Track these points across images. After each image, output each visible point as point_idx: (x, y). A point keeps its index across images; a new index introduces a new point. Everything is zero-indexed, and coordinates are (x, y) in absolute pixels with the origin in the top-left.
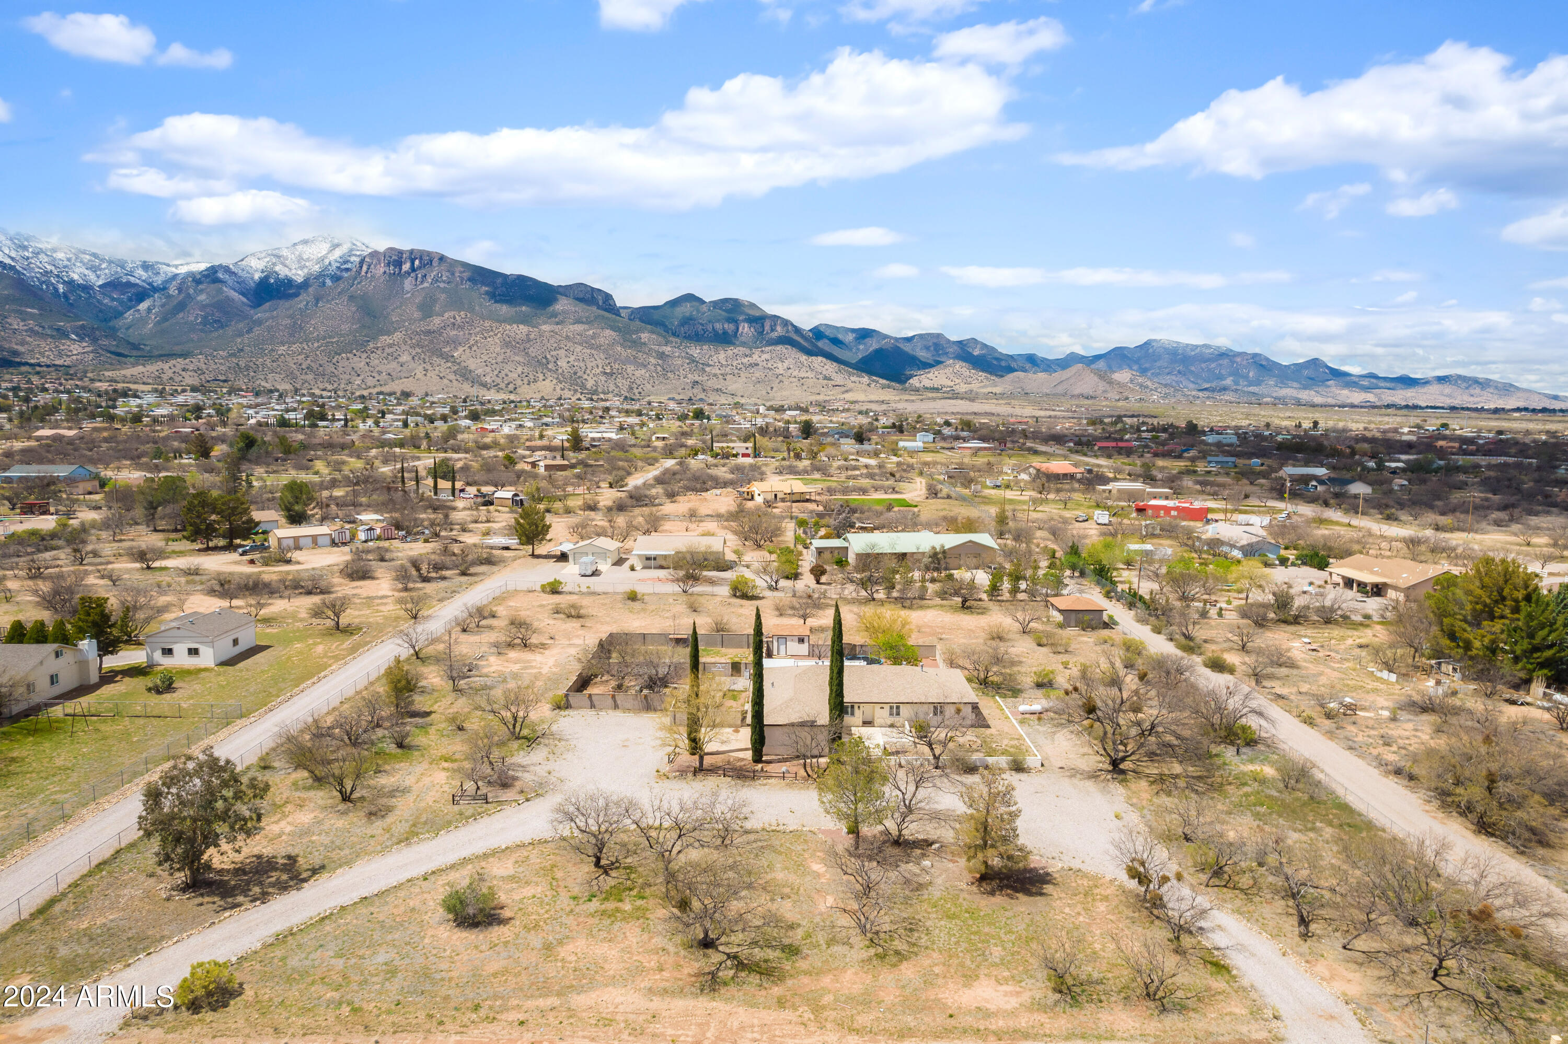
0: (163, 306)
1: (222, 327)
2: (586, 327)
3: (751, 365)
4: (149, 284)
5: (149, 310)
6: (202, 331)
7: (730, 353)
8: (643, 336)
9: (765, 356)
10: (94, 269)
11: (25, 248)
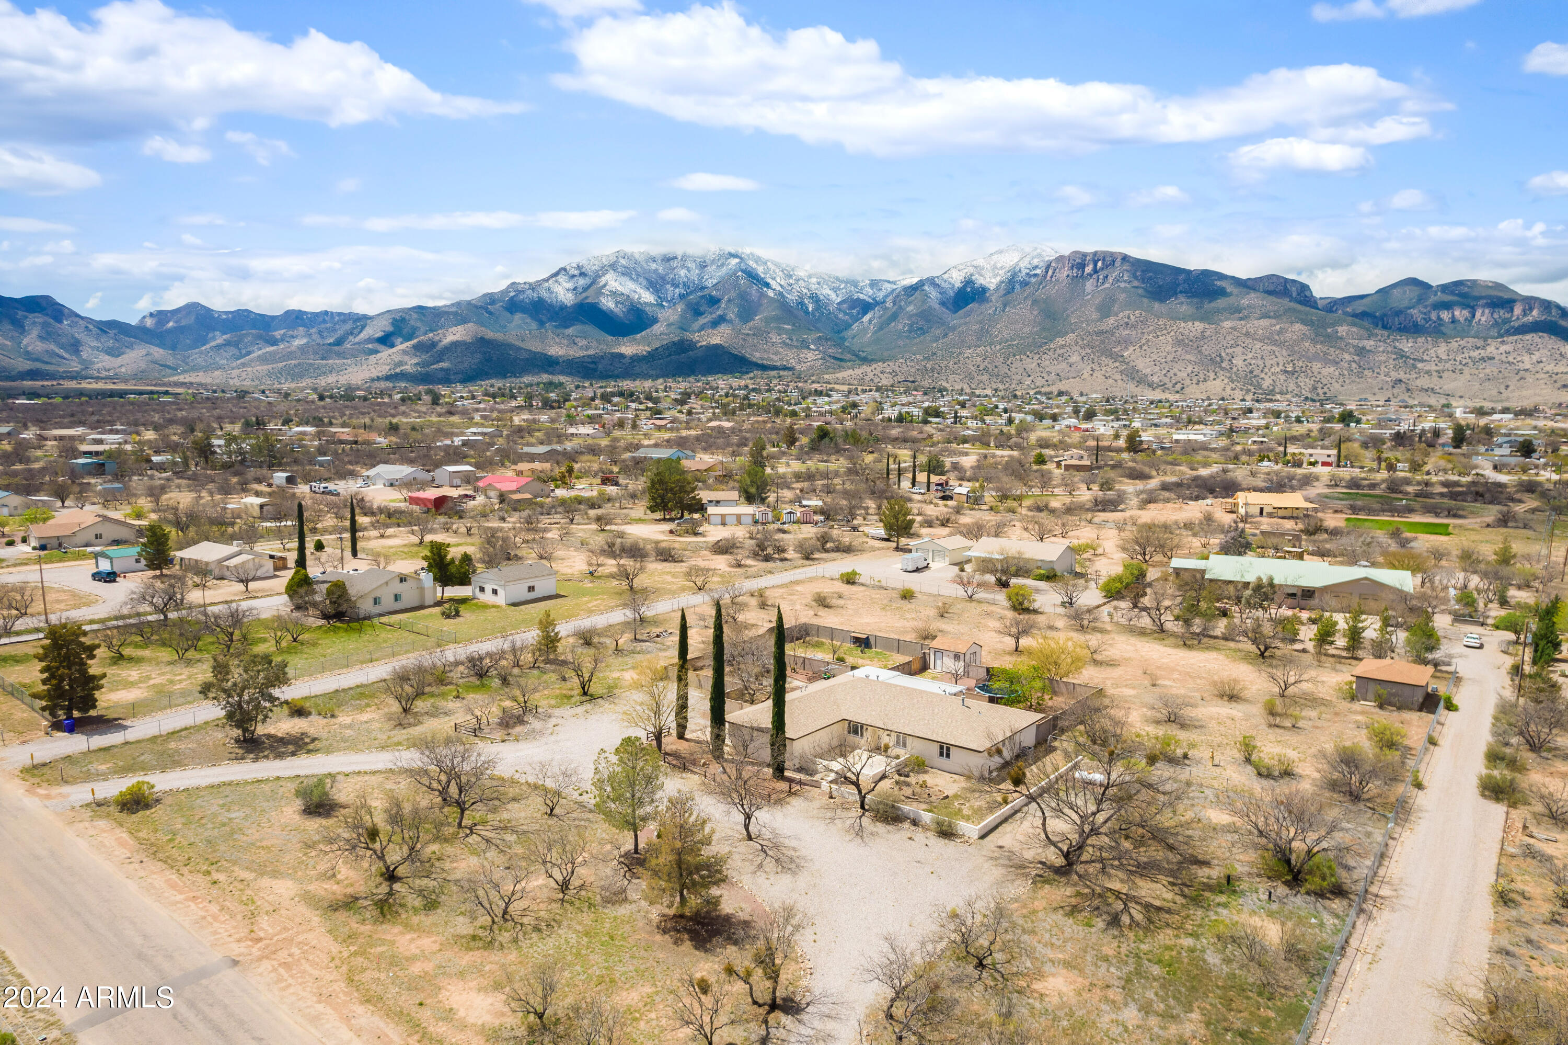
0: (880, 317)
1: (924, 333)
2: (1274, 321)
3: (1483, 359)
4: (874, 299)
5: (870, 321)
6: (908, 337)
7: (1454, 345)
8: (1340, 329)
9: (1504, 348)
10: (835, 290)
11: (790, 276)
